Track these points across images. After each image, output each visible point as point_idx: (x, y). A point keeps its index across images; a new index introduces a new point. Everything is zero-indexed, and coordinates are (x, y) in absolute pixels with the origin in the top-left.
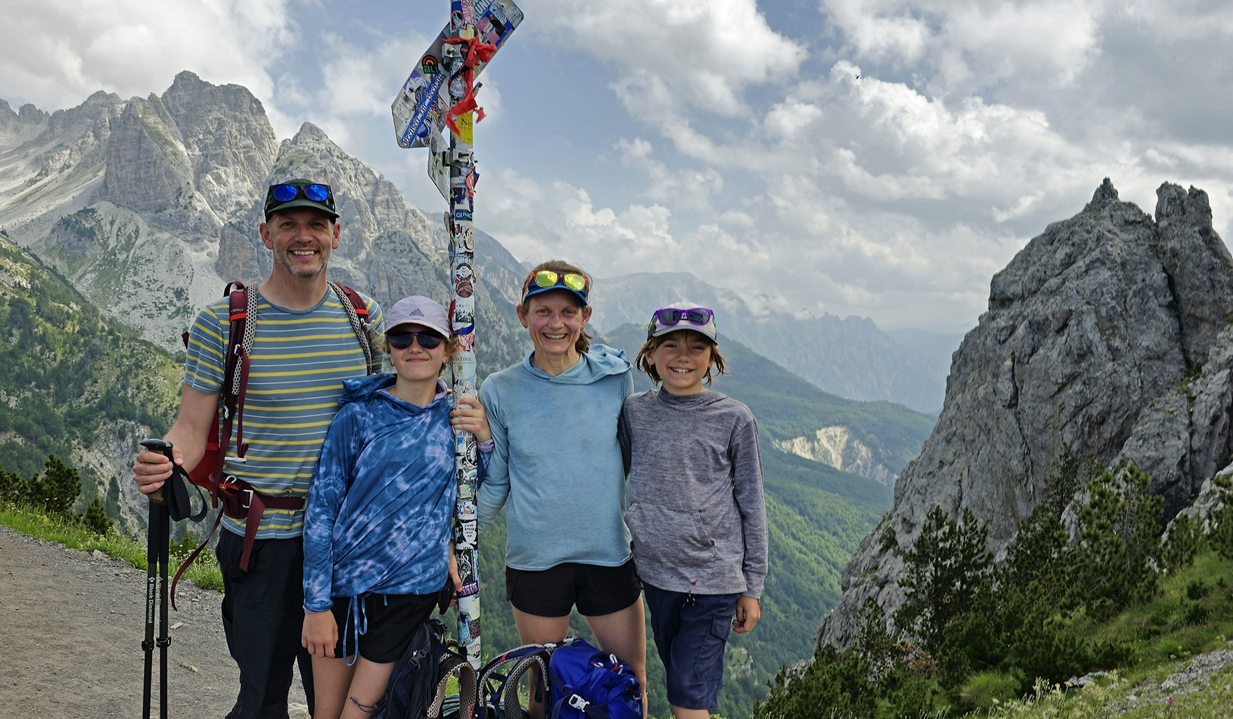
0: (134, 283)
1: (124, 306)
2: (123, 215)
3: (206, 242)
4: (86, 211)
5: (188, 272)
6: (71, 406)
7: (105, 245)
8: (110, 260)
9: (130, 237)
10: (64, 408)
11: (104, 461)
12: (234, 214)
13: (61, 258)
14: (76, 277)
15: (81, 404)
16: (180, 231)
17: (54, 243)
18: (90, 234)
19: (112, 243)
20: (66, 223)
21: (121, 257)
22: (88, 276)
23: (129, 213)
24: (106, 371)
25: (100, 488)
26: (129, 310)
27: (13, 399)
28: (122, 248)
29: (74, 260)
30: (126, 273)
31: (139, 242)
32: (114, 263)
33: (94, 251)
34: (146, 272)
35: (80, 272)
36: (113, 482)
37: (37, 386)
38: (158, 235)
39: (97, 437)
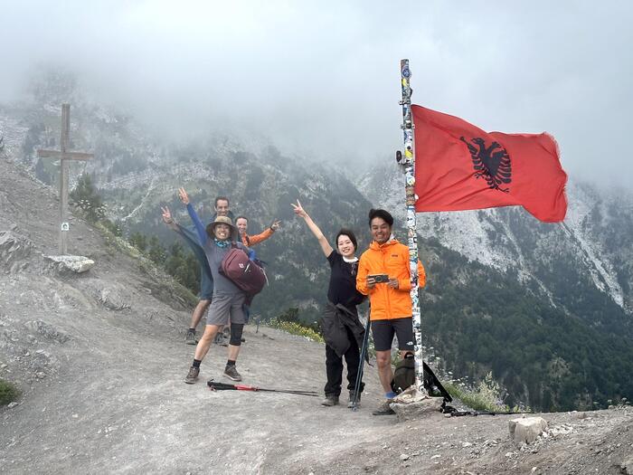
14: (358, 180)
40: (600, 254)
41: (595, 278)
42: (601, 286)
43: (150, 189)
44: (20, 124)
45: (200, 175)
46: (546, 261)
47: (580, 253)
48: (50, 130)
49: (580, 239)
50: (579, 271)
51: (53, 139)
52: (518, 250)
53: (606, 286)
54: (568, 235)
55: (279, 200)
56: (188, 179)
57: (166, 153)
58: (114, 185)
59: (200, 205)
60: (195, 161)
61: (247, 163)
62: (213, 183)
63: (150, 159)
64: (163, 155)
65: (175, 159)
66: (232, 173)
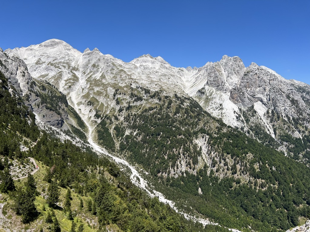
0: (212, 103)
1: (209, 108)
2: (210, 88)
3: (228, 93)
4: (203, 88)
5: (223, 100)
6: (194, 130)
7: (206, 95)
8: (207, 98)
9: (211, 93)
10: (193, 131)
11: (199, 142)
12: (234, 86)
13: (198, 99)
14: (200, 102)
15: (196, 130)
16: (222, 91)
17: (197, 95)
18: (203, 93)
19: (208, 94)
20: (199, 91)
21: (209, 97)
22: (202, 102)
23: (211, 88)
24: (201, 123)
25: (198, 148)
26: (210, 109)
27: (183, 128)
28: (210, 96)
29: (200, 99)
30: (210, 101)
31: (213, 94)
32: (208, 99)
33: (204, 97)
34: (214, 100)
35: (201, 101)
36: (201, 147)
37: (188, 126)
38: (217, 92)
39: (198, 137)
40: (269, 123)
41: (267, 130)
42: (268, 132)
43: (143, 105)
44: (113, 89)
45: (156, 102)
46: (253, 125)
47: (263, 123)
48: (120, 90)
49: (263, 119)
50: (262, 128)
51: (120, 93)
52: (245, 122)
53: (270, 132)
54: (259, 118)
55: (176, 108)
56: (153, 103)
57: (148, 96)
58: (134, 104)
59: (155, 110)
60: (155, 98)
61: (168, 99)
62: (159, 104)
63: (143, 98)
64: (147, 97)
65: (150, 98)
66: (164, 101)
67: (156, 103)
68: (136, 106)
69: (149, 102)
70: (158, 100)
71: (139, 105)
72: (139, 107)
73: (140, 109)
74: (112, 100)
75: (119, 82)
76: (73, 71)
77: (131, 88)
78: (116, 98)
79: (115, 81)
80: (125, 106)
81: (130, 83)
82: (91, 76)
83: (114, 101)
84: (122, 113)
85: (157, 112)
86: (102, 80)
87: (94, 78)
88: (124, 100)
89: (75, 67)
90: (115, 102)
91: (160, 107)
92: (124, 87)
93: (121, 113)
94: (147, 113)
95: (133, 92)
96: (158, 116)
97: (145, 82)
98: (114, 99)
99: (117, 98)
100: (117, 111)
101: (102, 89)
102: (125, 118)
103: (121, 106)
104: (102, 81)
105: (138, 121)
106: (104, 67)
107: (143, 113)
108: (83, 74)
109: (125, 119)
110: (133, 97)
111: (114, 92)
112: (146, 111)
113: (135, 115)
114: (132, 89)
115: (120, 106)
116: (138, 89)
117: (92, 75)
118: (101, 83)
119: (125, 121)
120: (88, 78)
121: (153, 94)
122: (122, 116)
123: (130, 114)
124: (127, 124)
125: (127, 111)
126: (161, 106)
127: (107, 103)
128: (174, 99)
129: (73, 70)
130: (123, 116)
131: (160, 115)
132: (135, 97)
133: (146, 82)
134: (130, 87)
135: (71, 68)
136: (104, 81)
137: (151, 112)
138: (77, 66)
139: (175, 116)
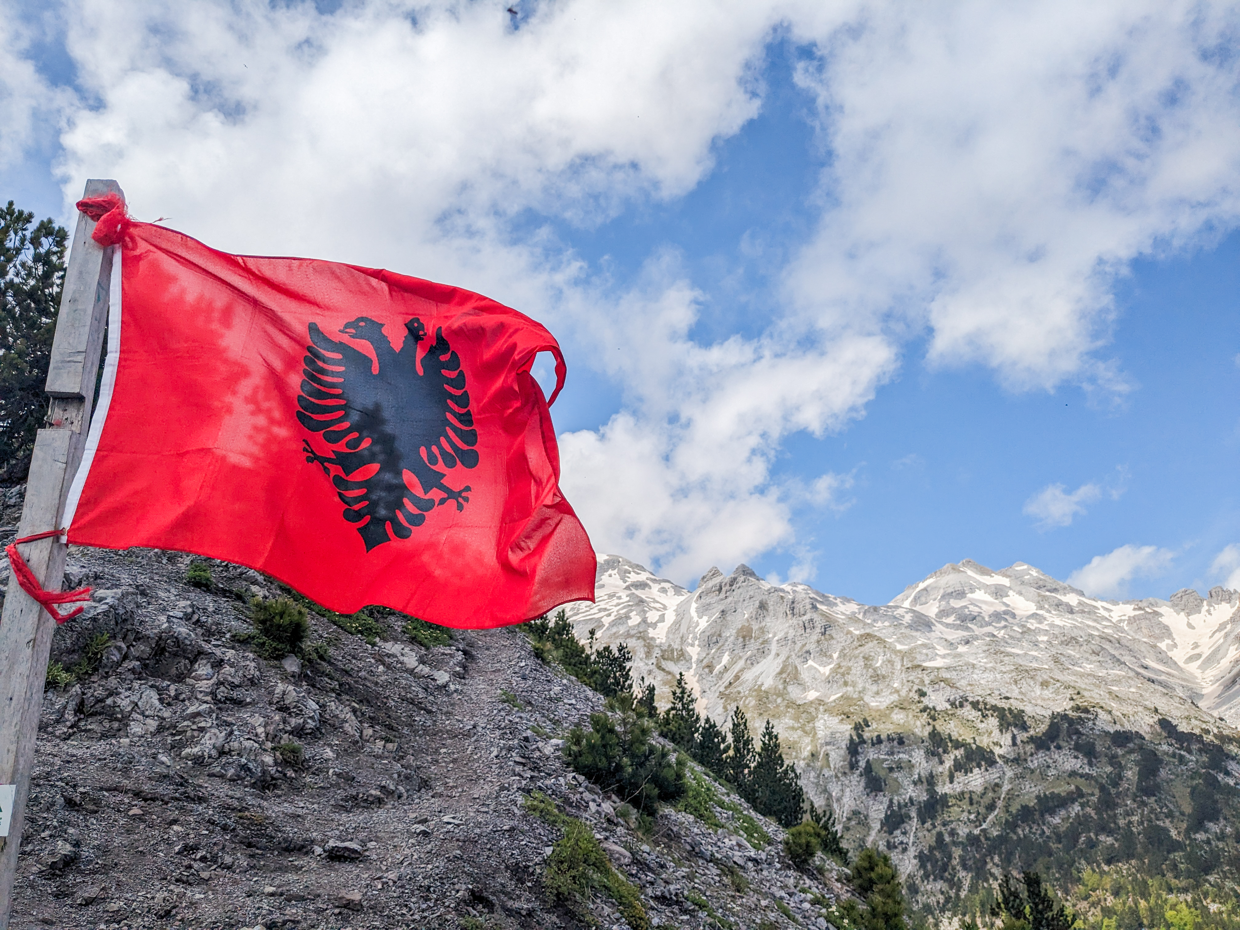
43: (1004, 789)
44: (841, 722)
45: (1069, 767)
48: (875, 725)
55: (1192, 793)
56: (1054, 772)
57: (1018, 741)
58: (957, 787)
59: (1076, 808)
60: (1059, 747)
61: (1131, 745)
62: (1087, 777)
63: (997, 751)
64: (1014, 744)
65: (1030, 748)
66: (1113, 760)
67: (1073, 774)
68: (967, 796)
69: (1032, 771)
70: (1076, 757)
71: (979, 790)
72: (987, 800)
73: (991, 807)
74: (845, 773)
75: (864, 689)
76: (665, 664)
77: (924, 710)
78: (862, 764)
79: (846, 684)
80: (911, 799)
81: (916, 688)
82: (737, 677)
83: (855, 778)
84: (904, 833)
85: (1087, 817)
86: (785, 688)
87: (750, 684)
88: (900, 768)
89: (670, 646)
90: (862, 784)
91: (1097, 792)
92: (891, 708)
93: (897, 832)
94: (1035, 827)
95: (937, 727)
96: (1102, 838)
97: (986, 675)
98: (853, 766)
99: (868, 761)
100: (879, 827)
101: (793, 728)
102: (921, 858)
103: (891, 801)
104: (788, 693)
105: (996, 871)
106: (787, 633)
107: (1011, 825)
108: (707, 670)
109: (923, 866)
110: (945, 752)
111: (848, 736)
112: (1026, 813)
113: (973, 840)
114: (932, 713)
115: (886, 801)
116: (959, 712)
117: (742, 670)
118: (784, 699)
119: (926, 876)
120: (726, 688)
121: (1043, 728)
122: (905, 850)
123: (947, 839)
124: (942, 893)
125: (928, 825)
126: (1102, 788)
127: (825, 791)
128: (1165, 747)
129: (664, 659)
130: (912, 852)
131: (1110, 833)
132: (957, 748)
133: (990, 676)
134: (921, 706)
135: (657, 652)
136: (794, 692)
137: (1057, 820)
138: (678, 641)
139: (1200, 836)
